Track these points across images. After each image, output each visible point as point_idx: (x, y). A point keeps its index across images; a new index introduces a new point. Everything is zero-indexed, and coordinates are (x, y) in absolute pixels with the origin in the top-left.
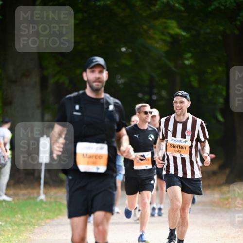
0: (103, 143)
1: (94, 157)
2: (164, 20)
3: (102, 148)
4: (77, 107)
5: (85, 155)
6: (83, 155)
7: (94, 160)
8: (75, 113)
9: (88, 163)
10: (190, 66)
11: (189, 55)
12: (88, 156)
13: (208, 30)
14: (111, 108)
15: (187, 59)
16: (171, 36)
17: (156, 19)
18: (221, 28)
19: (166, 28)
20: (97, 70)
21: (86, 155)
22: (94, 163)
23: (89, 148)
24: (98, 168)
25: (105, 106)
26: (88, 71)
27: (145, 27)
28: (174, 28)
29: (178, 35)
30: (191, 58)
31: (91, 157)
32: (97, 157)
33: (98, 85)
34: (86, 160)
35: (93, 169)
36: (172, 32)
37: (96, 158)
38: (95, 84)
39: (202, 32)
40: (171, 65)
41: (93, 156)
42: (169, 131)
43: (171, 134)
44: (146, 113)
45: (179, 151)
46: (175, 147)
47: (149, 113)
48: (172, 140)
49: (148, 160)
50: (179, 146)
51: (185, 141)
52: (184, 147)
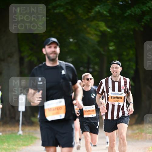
2: (97, 22)
6: (49, 109)
16: (101, 31)
17: (92, 21)
19: (98, 26)
20: (53, 46)
21: (51, 109)
24: (60, 116)
27: (85, 26)
28: (103, 27)
29: (105, 31)
36: (102, 29)
40: (101, 50)
42: (109, 88)
43: (111, 90)
44: (88, 79)
45: (117, 101)
46: (115, 98)
47: (90, 80)
48: (112, 94)
49: (94, 111)
50: (117, 97)
51: (121, 94)
52: (121, 98)
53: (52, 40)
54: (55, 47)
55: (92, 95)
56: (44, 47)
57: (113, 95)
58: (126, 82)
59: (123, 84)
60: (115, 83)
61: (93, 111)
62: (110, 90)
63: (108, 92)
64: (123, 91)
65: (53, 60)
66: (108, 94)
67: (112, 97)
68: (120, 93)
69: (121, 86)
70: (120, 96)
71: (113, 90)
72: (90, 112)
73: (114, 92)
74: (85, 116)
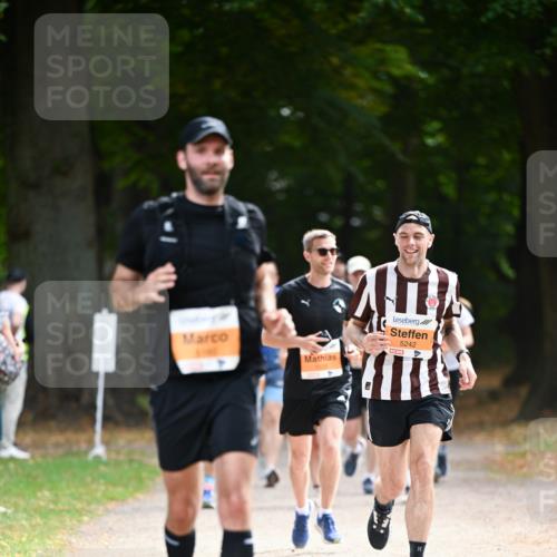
0: (226, 303)
1: (210, 340)
2: (378, 46)
3: (224, 317)
4: (168, 226)
5: (189, 337)
6: (185, 336)
7: (209, 345)
9: (198, 354)
10: (438, 149)
11: (435, 125)
12: (196, 338)
13: (480, 69)
14: (242, 222)
15: (432, 135)
16: (394, 80)
17: (361, 42)
18: (509, 63)
19: (383, 62)
20: (211, 147)
21: (192, 336)
22: (211, 353)
23: (196, 320)
24: (221, 363)
26: (190, 148)
27: (335, 60)
28: (401, 62)
29: (410, 78)
30: (440, 131)
31: (201, 339)
32: (217, 337)
33: (212, 180)
34: (193, 347)
35: (210, 365)
36: (396, 72)
37: (214, 341)
38: (206, 178)
39: (465, 71)
40: (395, 147)
41: (207, 337)
42: (387, 301)
43: (394, 308)
44: (323, 252)
45: (411, 345)
46: (403, 334)
47: (329, 253)
48: (395, 320)
49: (334, 358)
50: (412, 333)
51: (426, 322)
53: (209, 128)
54: (219, 152)
55: (337, 304)
56: (183, 148)
57: (398, 326)
58: (443, 285)
59: (433, 290)
60: (409, 284)
61: (331, 357)
62: (390, 307)
63: (382, 313)
64: (432, 313)
65: (211, 192)
66: (383, 319)
67: (394, 332)
68: (422, 318)
69: (427, 296)
70: (420, 328)
71: (401, 307)
72: (322, 363)
73: (401, 316)
74: (305, 375)
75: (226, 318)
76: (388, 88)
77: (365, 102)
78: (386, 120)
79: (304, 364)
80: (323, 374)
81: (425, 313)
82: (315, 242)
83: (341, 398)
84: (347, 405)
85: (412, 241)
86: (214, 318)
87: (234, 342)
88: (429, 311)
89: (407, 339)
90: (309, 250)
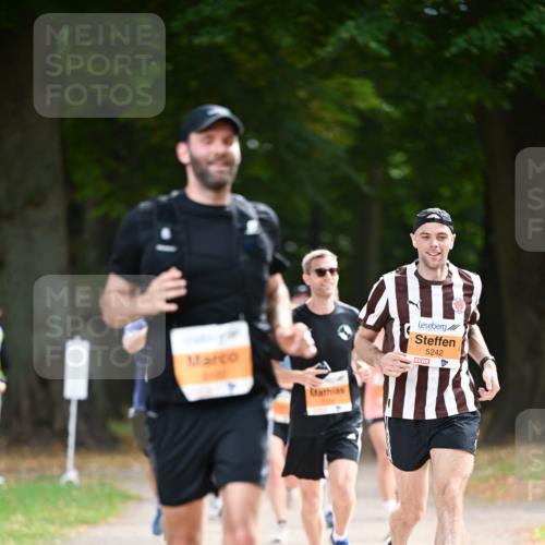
0: (235, 319)
1: (218, 361)
2: (344, 79)
3: (233, 334)
4: (166, 233)
5: (194, 360)
6: (190, 358)
7: (217, 367)
8: (161, 248)
9: (206, 378)
11: (399, 157)
12: (202, 360)
13: (443, 102)
14: (253, 227)
16: (359, 113)
17: (327, 75)
18: (472, 97)
19: (350, 95)
21: (198, 357)
22: (221, 376)
23: (202, 339)
24: (232, 386)
25: (237, 225)
26: (195, 138)
27: (302, 94)
28: (367, 96)
29: (374, 112)
30: (405, 162)
31: (209, 361)
32: (225, 358)
34: (200, 370)
35: (219, 390)
36: (362, 105)
37: (223, 362)
38: (214, 169)
39: (430, 104)
41: (215, 358)
43: (419, 312)
45: (438, 353)
46: (430, 341)
47: (328, 273)
48: (421, 326)
49: (343, 391)
50: (439, 340)
51: (454, 328)
52: (451, 342)
54: (227, 142)
56: (184, 138)
60: (433, 287)
62: (414, 312)
66: (406, 326)
67: (420, 339)
68: (449, 323)
69: (452, 298)
70: (448, 334)
72: (329, 396)
73: (426, 320)
74: (312, 411)
75: (235, 336)
76: (354, 121)
77: (331, 134)
78: (353, 152)
79: (309, 398)
80: (331, 409)
81: (453, 318)
82: (313, 263)
83: (352, 437)
84: (359, 444)
85: (436, 243)
86: (221, 337)
87: (245, 362)
88: (456, 315)
89: (433, 347)
90: (308, 273)
